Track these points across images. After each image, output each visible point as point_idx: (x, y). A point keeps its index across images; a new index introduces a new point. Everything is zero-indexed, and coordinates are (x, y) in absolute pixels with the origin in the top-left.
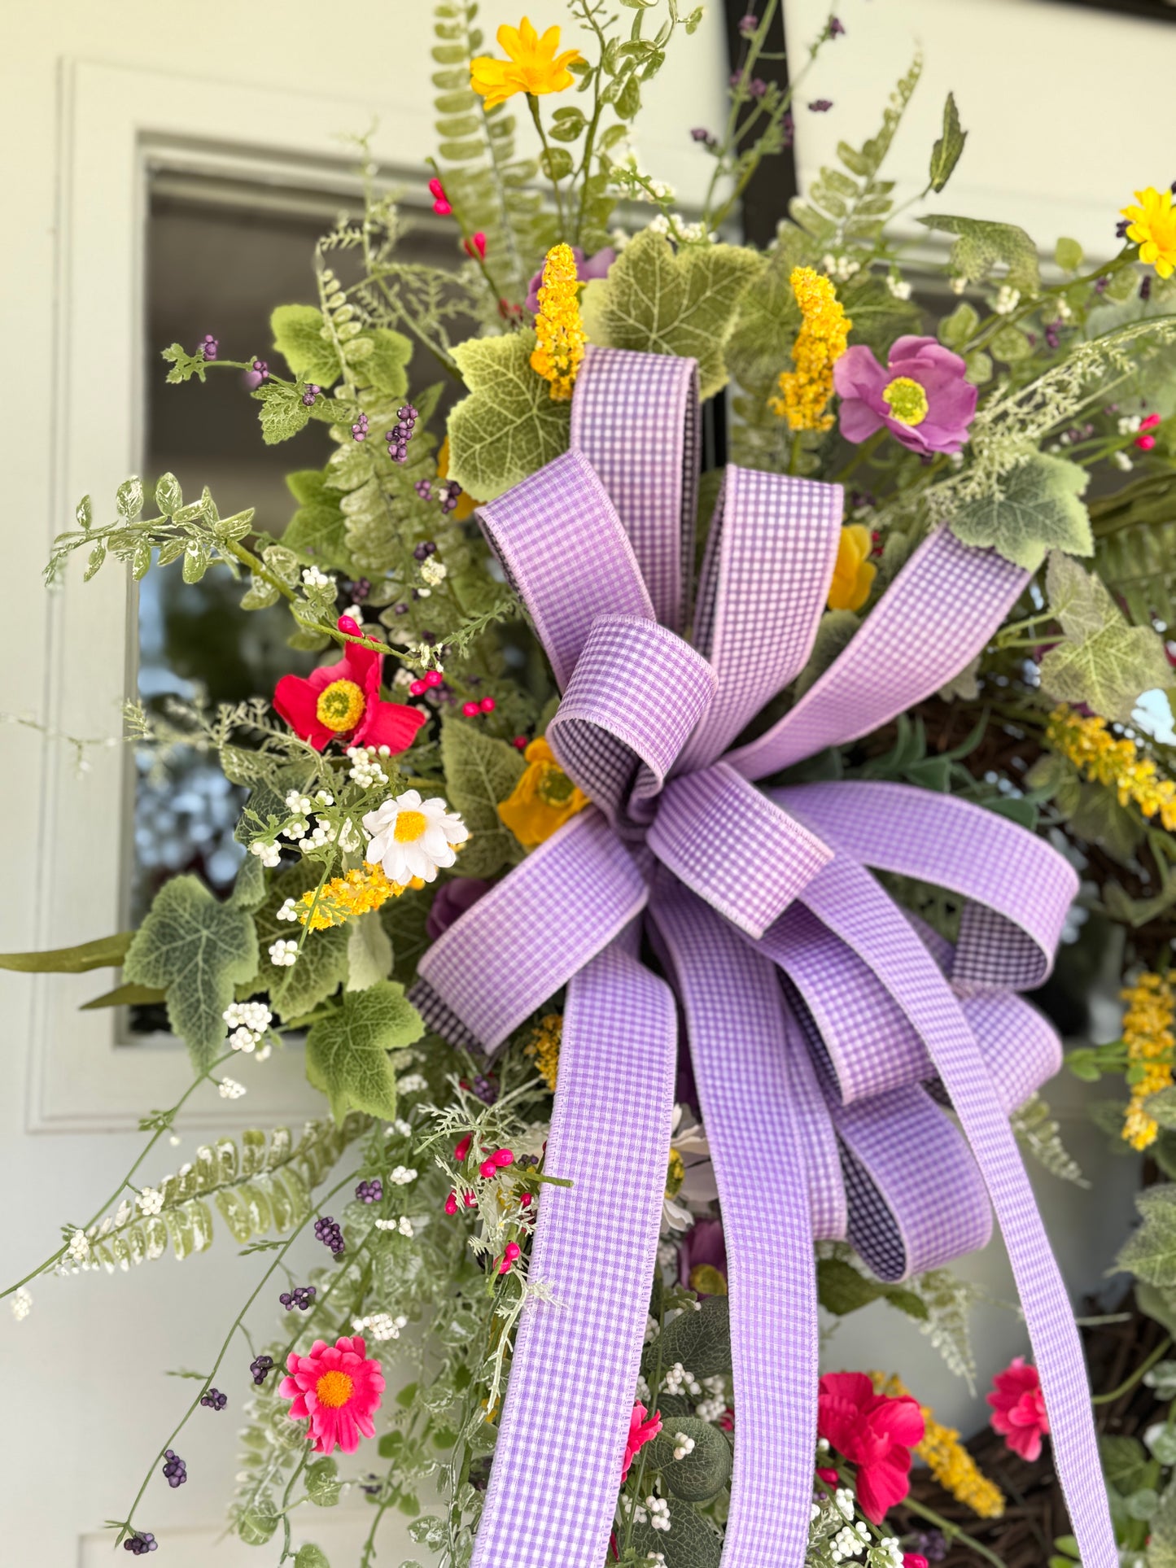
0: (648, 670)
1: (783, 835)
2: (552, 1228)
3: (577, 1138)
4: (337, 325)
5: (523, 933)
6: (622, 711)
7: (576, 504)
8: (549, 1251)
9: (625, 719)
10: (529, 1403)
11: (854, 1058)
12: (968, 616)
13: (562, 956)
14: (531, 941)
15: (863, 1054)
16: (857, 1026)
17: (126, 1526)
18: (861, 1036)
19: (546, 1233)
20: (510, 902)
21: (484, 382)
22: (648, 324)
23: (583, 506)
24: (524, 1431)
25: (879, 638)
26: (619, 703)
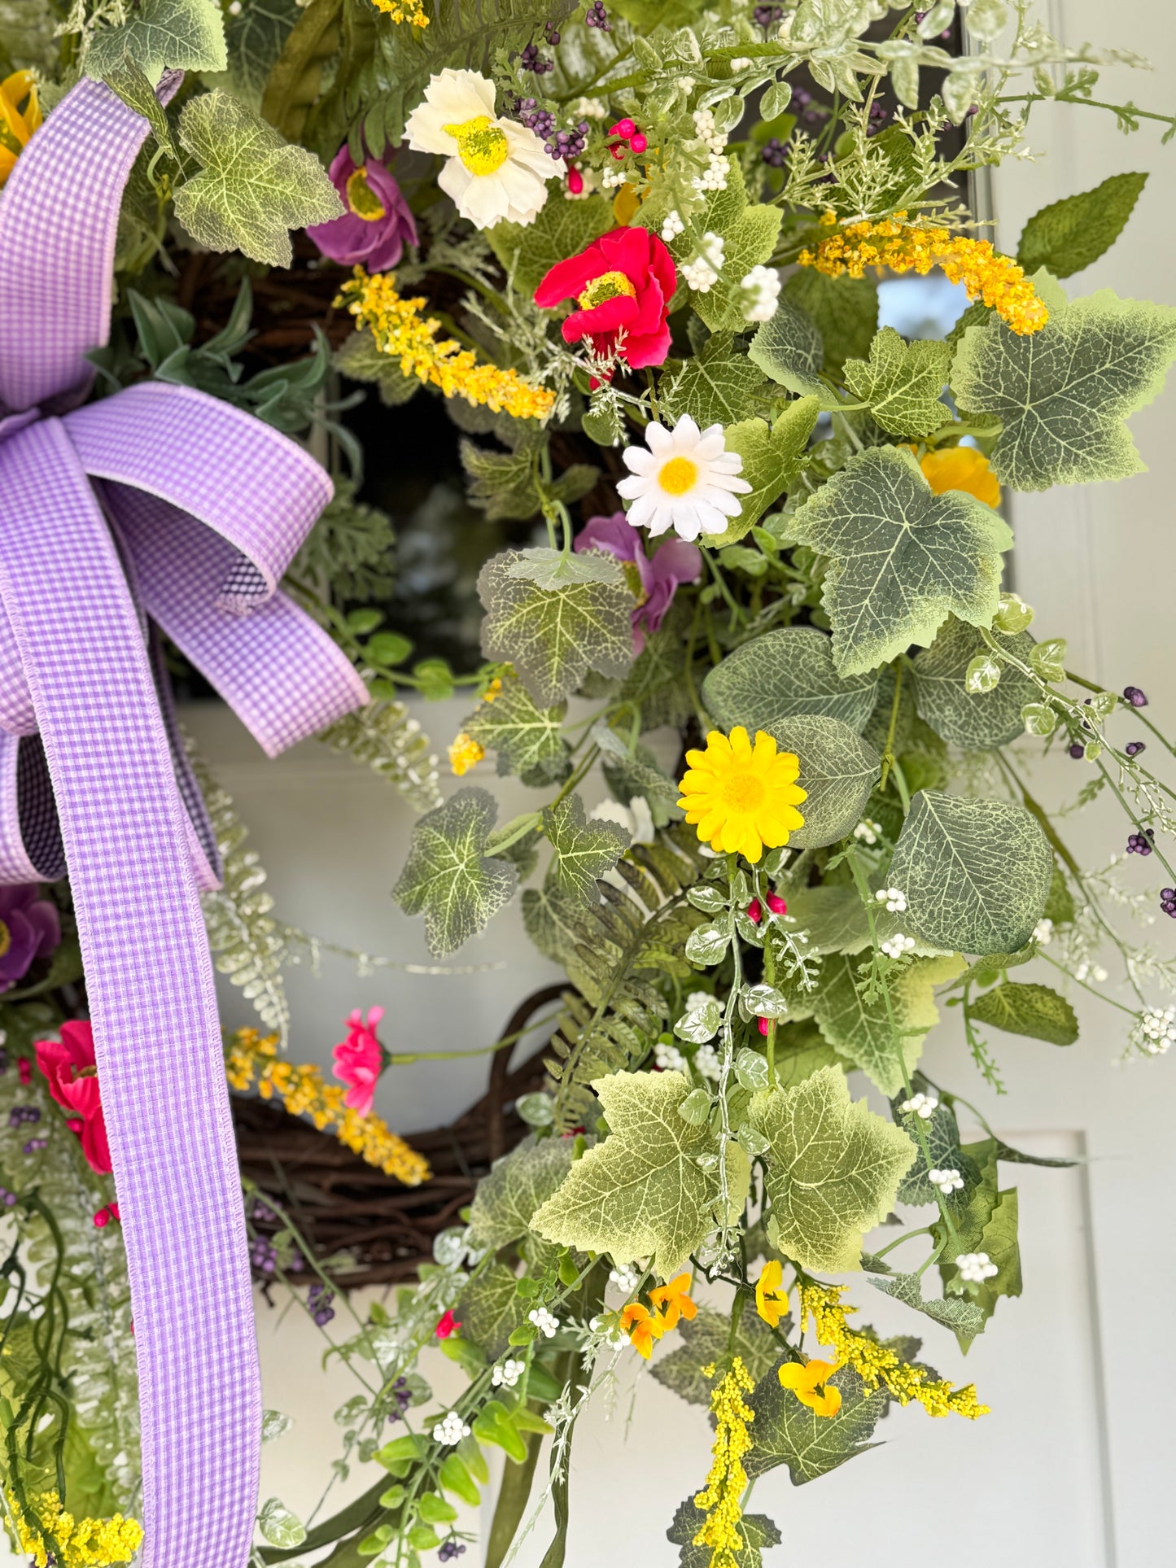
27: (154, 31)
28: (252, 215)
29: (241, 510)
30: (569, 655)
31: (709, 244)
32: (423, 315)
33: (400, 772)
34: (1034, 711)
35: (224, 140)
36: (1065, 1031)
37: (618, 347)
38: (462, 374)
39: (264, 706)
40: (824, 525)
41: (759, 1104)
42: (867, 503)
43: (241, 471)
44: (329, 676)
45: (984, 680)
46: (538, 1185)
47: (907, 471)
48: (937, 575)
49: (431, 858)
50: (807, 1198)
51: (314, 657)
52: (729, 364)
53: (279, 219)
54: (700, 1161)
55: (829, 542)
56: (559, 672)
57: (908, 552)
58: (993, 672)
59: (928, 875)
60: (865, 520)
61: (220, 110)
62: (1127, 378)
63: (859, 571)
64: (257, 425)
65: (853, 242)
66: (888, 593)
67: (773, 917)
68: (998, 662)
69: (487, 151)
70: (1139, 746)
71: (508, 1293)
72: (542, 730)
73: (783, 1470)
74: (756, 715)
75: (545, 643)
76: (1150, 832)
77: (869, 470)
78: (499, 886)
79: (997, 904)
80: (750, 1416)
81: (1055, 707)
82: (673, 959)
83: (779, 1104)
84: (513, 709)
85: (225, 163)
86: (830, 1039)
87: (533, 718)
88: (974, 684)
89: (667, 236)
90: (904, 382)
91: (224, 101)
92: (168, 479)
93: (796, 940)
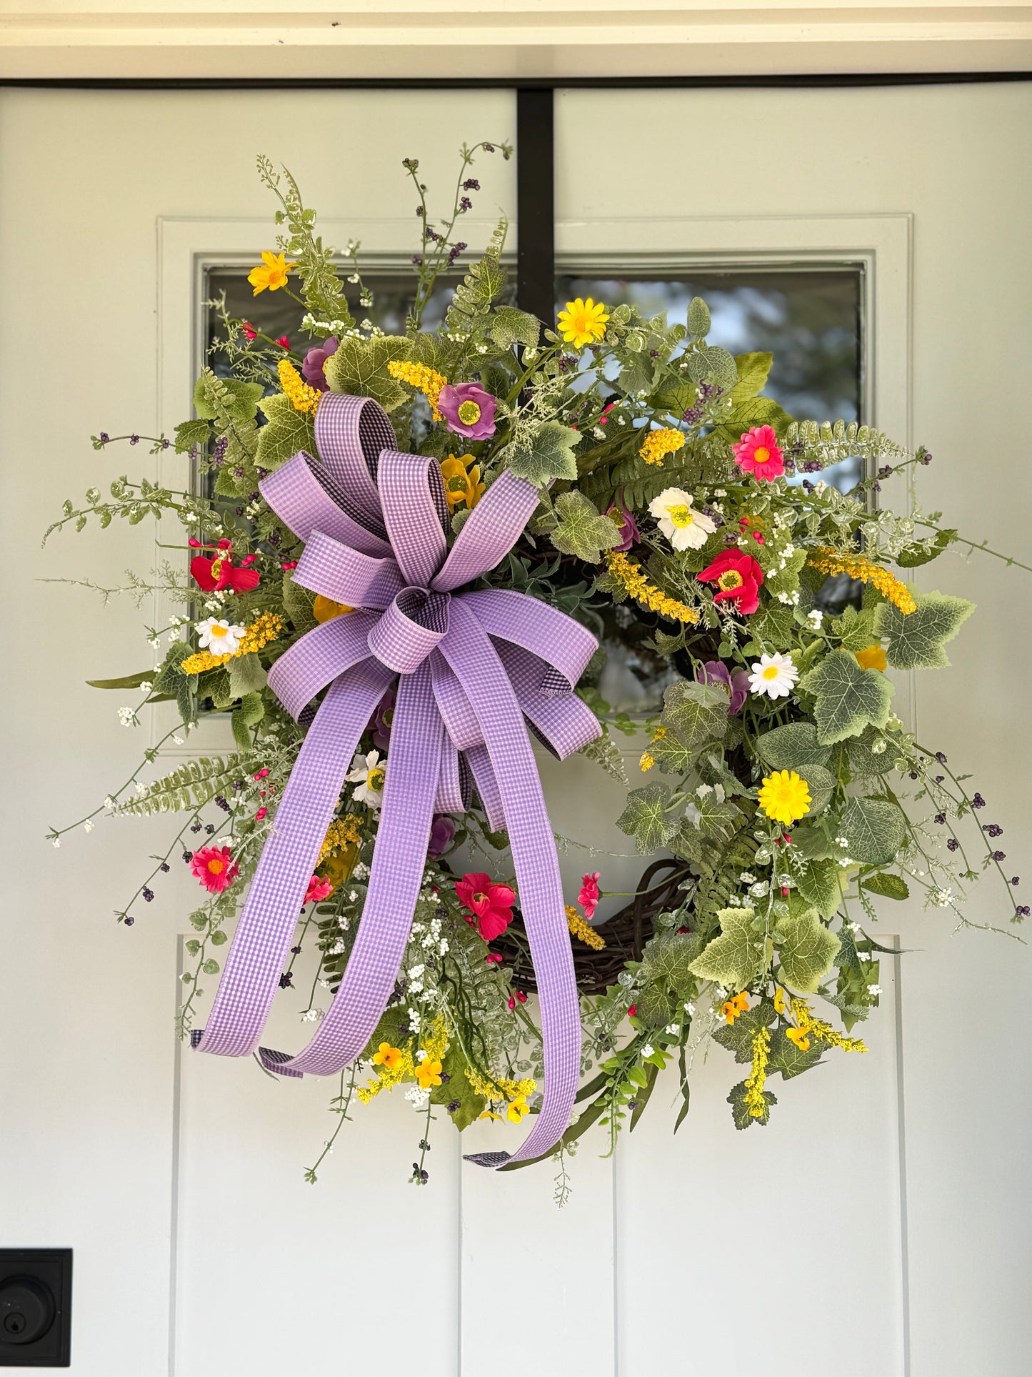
0: (322, 557)
1: (406, 627)
2: (287, 802)
3: (306, 764)
4: (216, 391)
5: (298, 673)
6: (309, 577)
7: (298, 479)
8: (284, 812)
9: (311, 581)
10: (265, 872)
11: (457, 729)
12: (516, 513)
13: (314, 683)
14: (301, 676)
15: (461, 727)
16: (458, 714)
17: (124, 914)
18: (460, 719)
19: (284, 805)
20: (292, 659)
21: (275, 415)
22: (357, 378)
23: (302, 480)
24: (262, 883)
25: (476, 525)
26: (308, 573)
27: (544, 458)
28: (585, 543)
29: (565, 658)
30: (701, 726)
31: (794, 595)
32: (641, 572)
33: (606, 764)
34: (899, 761)
35: (575, 512)
36: (902, 894)
37: (736, 605)
38: (660, 602)
39: (562, 739)
40: (816, 683)
41: (783, 922)
42: (834, 675)
43: (564, 641)
44: (589, 726)
45: (880, 748)
46: (675, 953)
47: (851, 661)
48: (863, 706)
49: (640, 811)
50: (800, 962)
51: (584, 718)
52: (780, 611)
53: (596, 546)
54: (755, 945)
55: (818, 690)
56: (694, 733)
57: (851, 694)
58: (883, 745)
59: (855, 831)
60: (834, 682)
61: (575, 500)
62: (944, 627)
63: (830, 704)
64: (570, 620)
65: (834, 561)
66: (842, 713)
67: (788, 845)
68: (885, 741)
69: (684, 520)
70: (942, 778)
71: (657, 999)
72: (683, 754)
73: (780, 1073)
74: (779, 755)
75: (690, 721)
76: (944, 815)
77: (835, 660)
78: (672, 826)
79: (882, 843)
80: (769, 1051)
81: (907, 759)
82: (742, 859)
83: (793, 924)
84: (671, 744)
85: (574, 520)
86: (802, 895)
87: (680, 749)
88: (876, 750)
89: (769, 576)
90: (855, 628)
91: (576, 496)
92: (532, 643)
93: (798, 855)
